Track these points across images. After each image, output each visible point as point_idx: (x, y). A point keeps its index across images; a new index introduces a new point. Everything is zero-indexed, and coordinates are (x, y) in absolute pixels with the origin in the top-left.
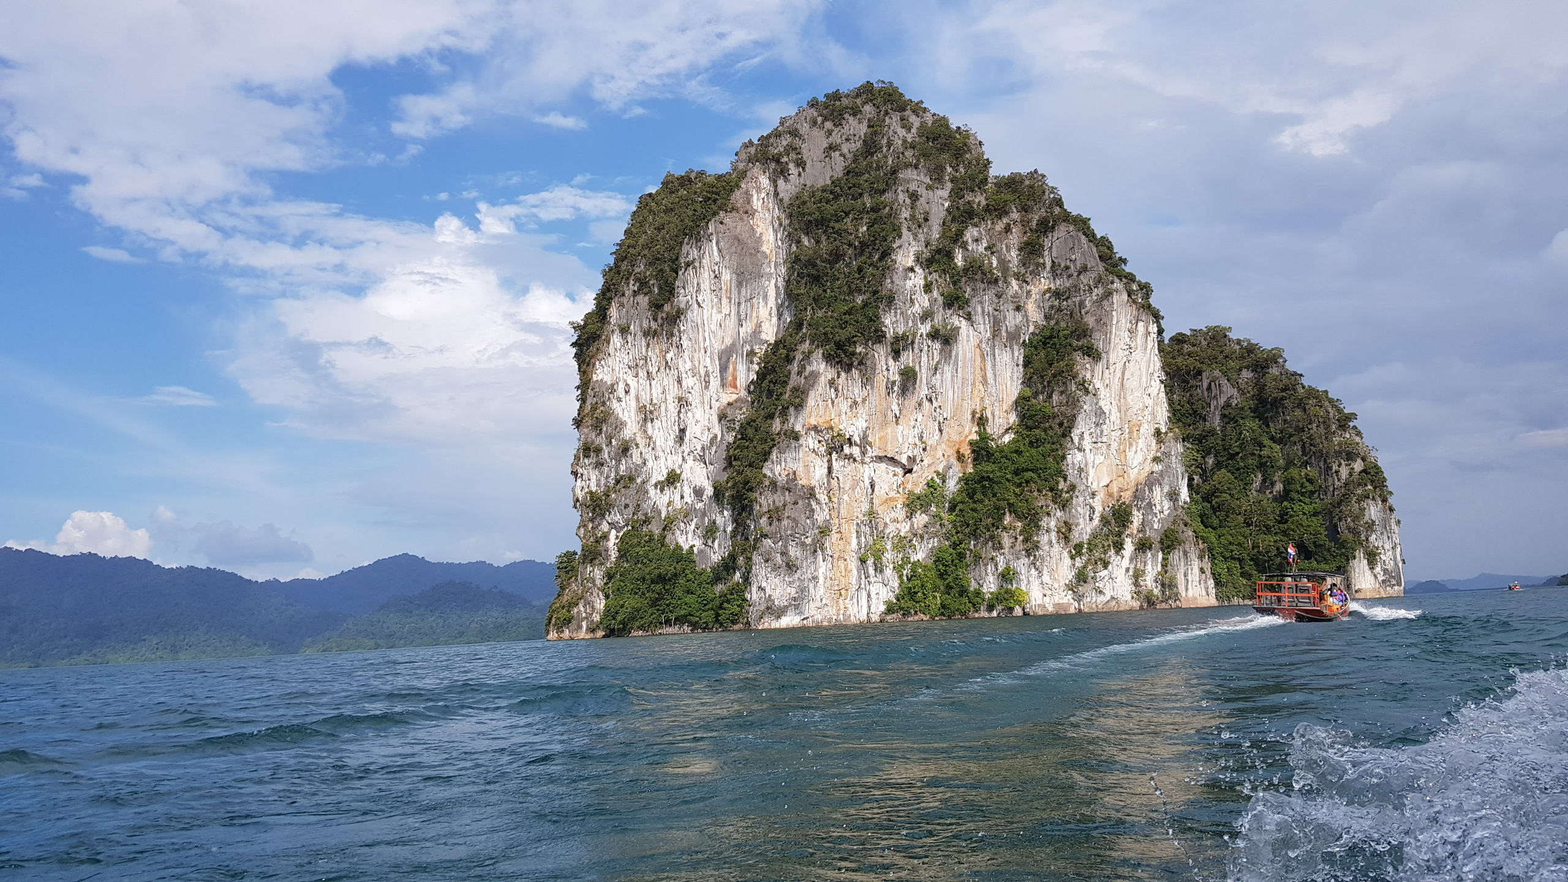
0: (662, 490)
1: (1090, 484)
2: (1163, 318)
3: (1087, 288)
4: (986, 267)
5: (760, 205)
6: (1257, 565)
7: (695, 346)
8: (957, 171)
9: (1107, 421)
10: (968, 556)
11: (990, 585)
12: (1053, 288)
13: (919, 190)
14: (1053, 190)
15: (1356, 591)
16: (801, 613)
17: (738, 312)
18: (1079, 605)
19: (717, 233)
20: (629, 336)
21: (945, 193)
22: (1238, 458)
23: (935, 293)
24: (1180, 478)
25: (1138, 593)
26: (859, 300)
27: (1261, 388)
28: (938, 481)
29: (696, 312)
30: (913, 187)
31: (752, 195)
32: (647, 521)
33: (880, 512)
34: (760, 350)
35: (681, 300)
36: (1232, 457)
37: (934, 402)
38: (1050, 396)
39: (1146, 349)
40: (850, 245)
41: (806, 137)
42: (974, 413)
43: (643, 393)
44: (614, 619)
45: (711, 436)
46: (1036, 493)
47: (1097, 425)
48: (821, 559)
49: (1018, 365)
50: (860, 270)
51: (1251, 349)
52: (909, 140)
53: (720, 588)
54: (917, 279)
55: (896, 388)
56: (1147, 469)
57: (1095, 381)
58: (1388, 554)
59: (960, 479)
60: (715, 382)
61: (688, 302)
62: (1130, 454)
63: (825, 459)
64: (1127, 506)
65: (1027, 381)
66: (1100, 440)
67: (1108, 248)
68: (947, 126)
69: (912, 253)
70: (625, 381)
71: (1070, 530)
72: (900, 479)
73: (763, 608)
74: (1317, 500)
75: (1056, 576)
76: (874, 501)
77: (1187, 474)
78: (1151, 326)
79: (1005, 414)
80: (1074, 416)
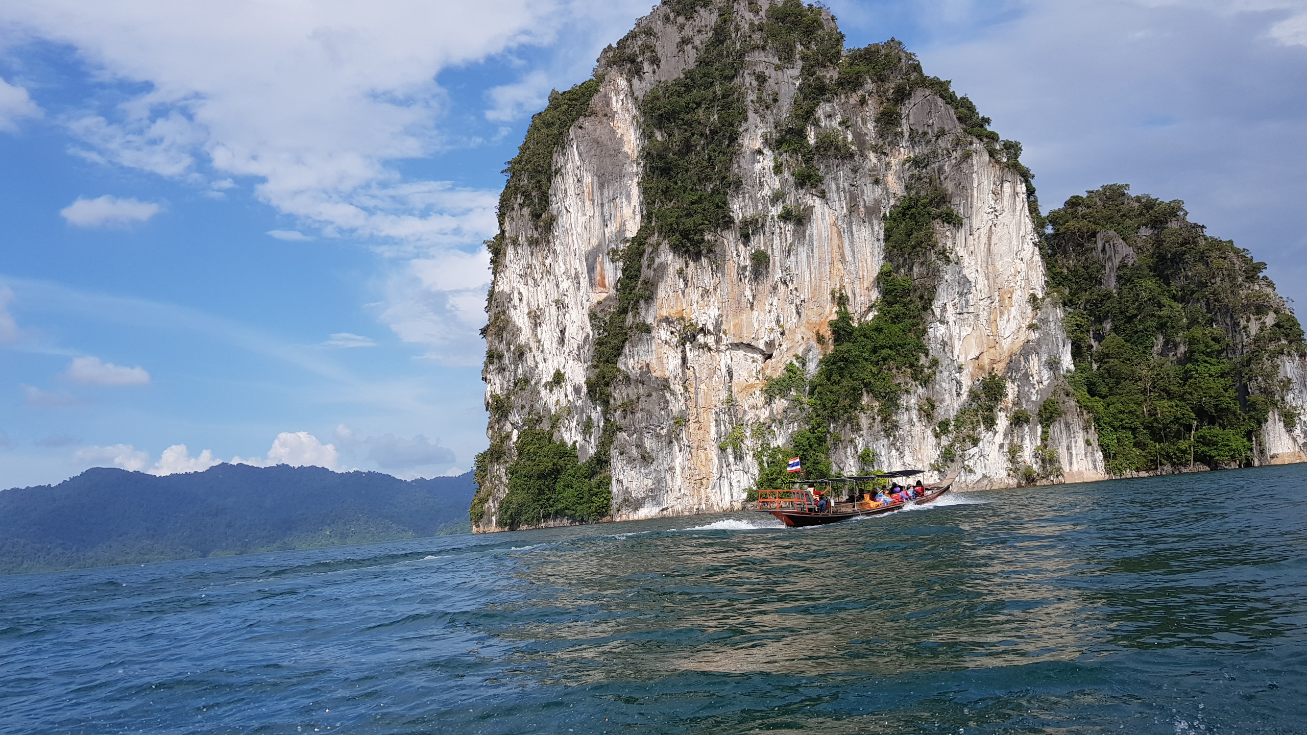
0: (551, 391)
1: (955, 358)
2: (1033, 177)
3: (945, 152)
4: (840, 143)
5: (619, 106)
6: (1153, 434)
7: (566, 249)
8: (808, 48)
9: (973, 290)
10: (828, 439)
11: (851, 469)
12: (912, 156)
13: (767, 71)
14: (910, 56)
15: (1272, 457)
16: (658, 504)
17: (602, 213)
19: (577, 138)
20: (518, 247)
21: (796, 72)
22: (1136, 321)
23: (786, 174)
24: (1061, 345)
25: (1016, 470)
26: (710, 187)
27: (1160, 244)
28: (797, 365)
29: (565, 217)
30: (760, 69)
31: (611, 98)
32: (539, 420)
33: (738, 399)
34: (625, 247)
35: (554, 207)
36: (1130, 319)
37: (790, 285)
38: (911, 269)
40: (702, 135)
41: (660, 34)
42: (833, 293)
43: (532, 300)
45: (584, 335)
46: (894, 371)
47: (962, 295)
48: (678, 450)
49: (878, 240)
50: (710, 158)
51: (1148, 205)
52: (756, 23)
54: (767, 161)
55: (747, 273)
56: (1023, 338)
57: (958, 249)
59: (821, 361)
60: (584, 282)
62: (1002, 324)
63: (679, 350)
64: (1000, 378)
65: (889, 256)
67: (969, 109)
68: (799, 6)
69: (759, 136)
70: (518, 289)
71: (933, 407)
72: (760, 365)
73: (621, 500)
74: (1225, 360)
75: (919, 456)
76: (733, 388)
77: (1070, 341)
78: (1019, 186)
79: (867, 292)
80: (935, 287)
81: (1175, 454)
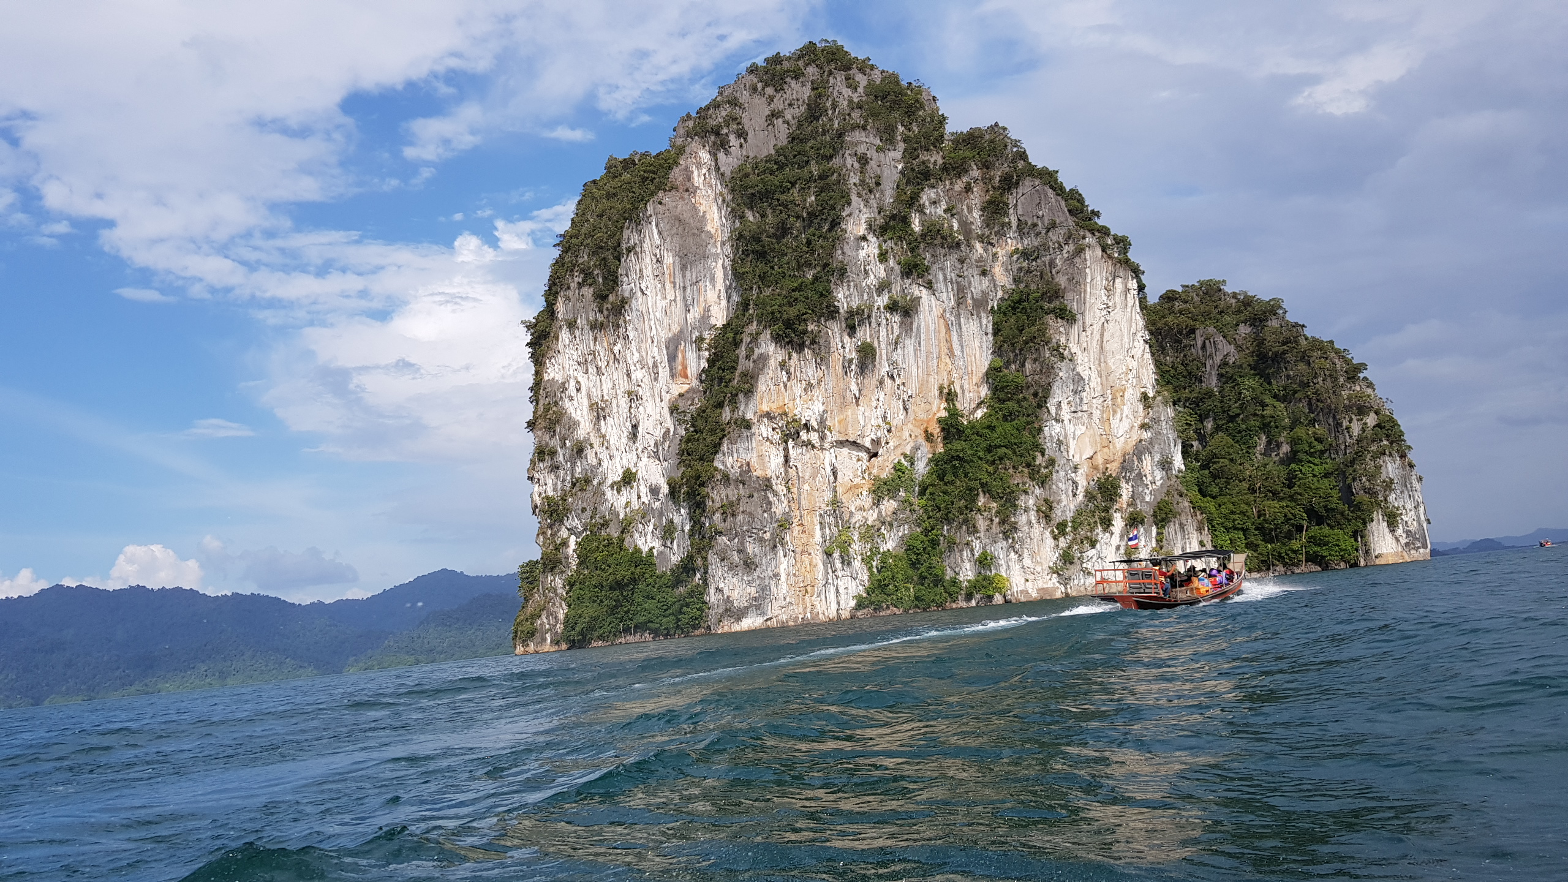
0: (619, 491)
1: (1071, 457)
2: (1143, 273)
3: (1057, 245)
4: (946, 230)
5: (701, 181)
6: (1263, 534)
7: (642, 336)
8: (910, 130)
9: (1087, 388)
10: (941, 542)
11: (967, 573)
12: (1021, 248)
13: (868, 153)
14: (1016, 143)
15: (1376, 557)
16: (763, 614)
17: (684, 297)
18: (1066, 588)
19: (656, 214)
20: (577, 331)
21: (898, 155)
22: (1239, 420)
23: (891, 262)
24: (1172, 445)
26: (810, 276)
27: (1260, 342)
28: (906, 464)
29: (640, 300)
30: (861, 150)
31: (692, 172)
32: (605, 524)
33: (844, 501)
34: (709, 335)
35: (625, 289)
36: (1232, 419)
37: (897, 379)
38: (1023, 365)
39: (1126, 308)
40: (798, 217)
41: (746, 105)
42: (941, 389)
43: (594, 390)
44: (574, 629)
45: (663, 430)
46: (1011, 471)
47: (1076, 393)
48: (782, 555)
49: (986, 334)
50: (809, 243)
51: (1247, 302)
52: (856, 100)
53: (681, 590)
54: (871, 248)
55: (853, 367)
56: (1135, 437)
57: (1071, 345)
58: (1410, 514)
59: (930, 460)
60: (664, 372)
61: (632, 290)
62: (1115, 423)
63: (781, 448)
64: (1114, 478)
65: (998, 351)
66: (1079, 408)
67: (1078, 201)
68: (898, 83)
69: (863, 221)
70: (576, 378)
71: (1051, 508)
72: (865, 464)
73: (721, 611)
74: (1328, 460)
75: (1038, 559)
76: (837, 489)
77: (1180, 441)
78: (1130, 282)
79: (976, 387)
80: (1049, 384)
81: (1287, 555)
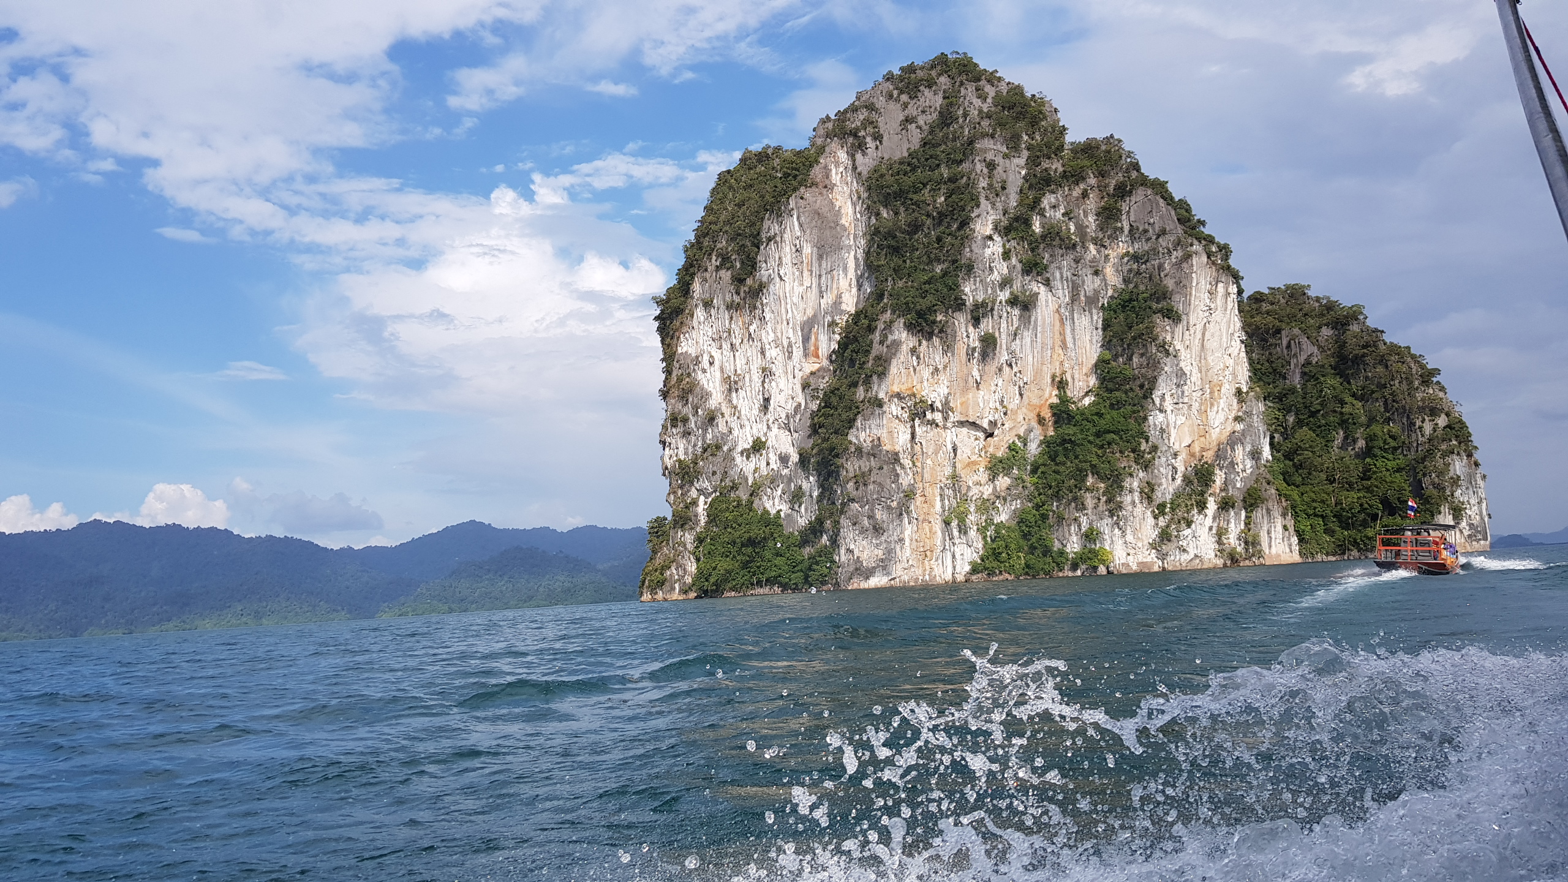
0: (748, 458)
1: (1171, 445)
2: (1242, 278)
3: (1166, 251)
4: (1063, 234)
5: (838, 178)
6: (1340, 521)
7: (777, 318)
8: (1033, 139)
9: (1188, 382)
10: (1050, 517)
11: (1074, 546)
12: (1132, 251)
13: (996, 159)
14: (1129, 154)
16: (888, 574)
17: (819, 284)
18: (1163, 563)
19: (798, 208)
20: (712, 310)
21: (1022, 161)
22: (1319, 416)
23: (1014, 260)
24: (1262, 437)
25: (1222, 551)
26: (938, 269)
27: (1343, 345)
28: (1019, 444)
29: (778, 285)
30: (990, 156)
31: (831, 170)
32: (734, 487)
33: (962, 476)
34: (842, 320)
35: (763, 274)
36: (1313, 414)
37: (1014, 367)
38: (1130, 359)
39: (1226, 310)
40: (928, 215)
41: (882, 110)
42: (1053, 377)
43: (727, 364)
44: (707, 581)
45: (795, 404)
46: (1118, 455)
47: (1178, 386)
48: (907, 522)
49: (1097, 329)
50: (939, 240)
51: (1331, 306)
52: (985, 110)
53: (807, 551)
54: (996, 248)
55: (976, 355)
56: (1229, 429)
57: (1175, 343)
58: (1473, 509)
59: (1042, 442)
60: (798, 353)
61: (770, 276)
62: (1211, 414)
63: (908, 426)
64: (1209, 465)
65: (1107, 344)
66: (1181, 400)
67: (1187, 211)
68: (1022, 94)
69: (990, 222)
70: (710, 353)
71: (1153, 490)
72: (982, 443)
73: (851, 569)
74: (1400, 457)
75: (1140, 535)
76: (957, 464)
77: (1269, 433)
78: (1231, 286)
79: (1085, 377)
80: (1155, 377)
81: (1363, 541)
